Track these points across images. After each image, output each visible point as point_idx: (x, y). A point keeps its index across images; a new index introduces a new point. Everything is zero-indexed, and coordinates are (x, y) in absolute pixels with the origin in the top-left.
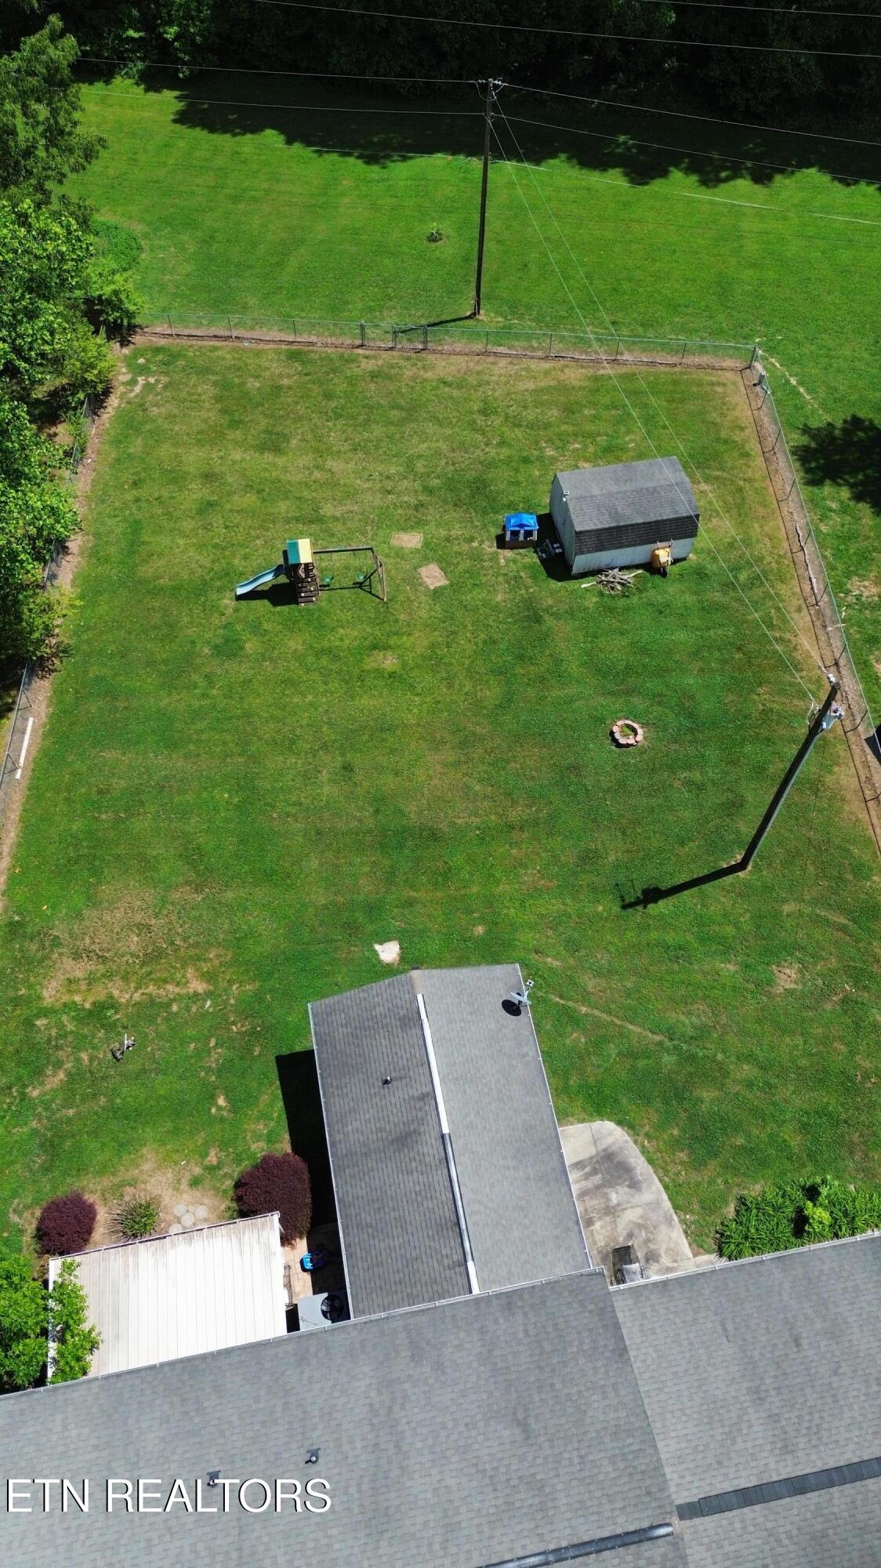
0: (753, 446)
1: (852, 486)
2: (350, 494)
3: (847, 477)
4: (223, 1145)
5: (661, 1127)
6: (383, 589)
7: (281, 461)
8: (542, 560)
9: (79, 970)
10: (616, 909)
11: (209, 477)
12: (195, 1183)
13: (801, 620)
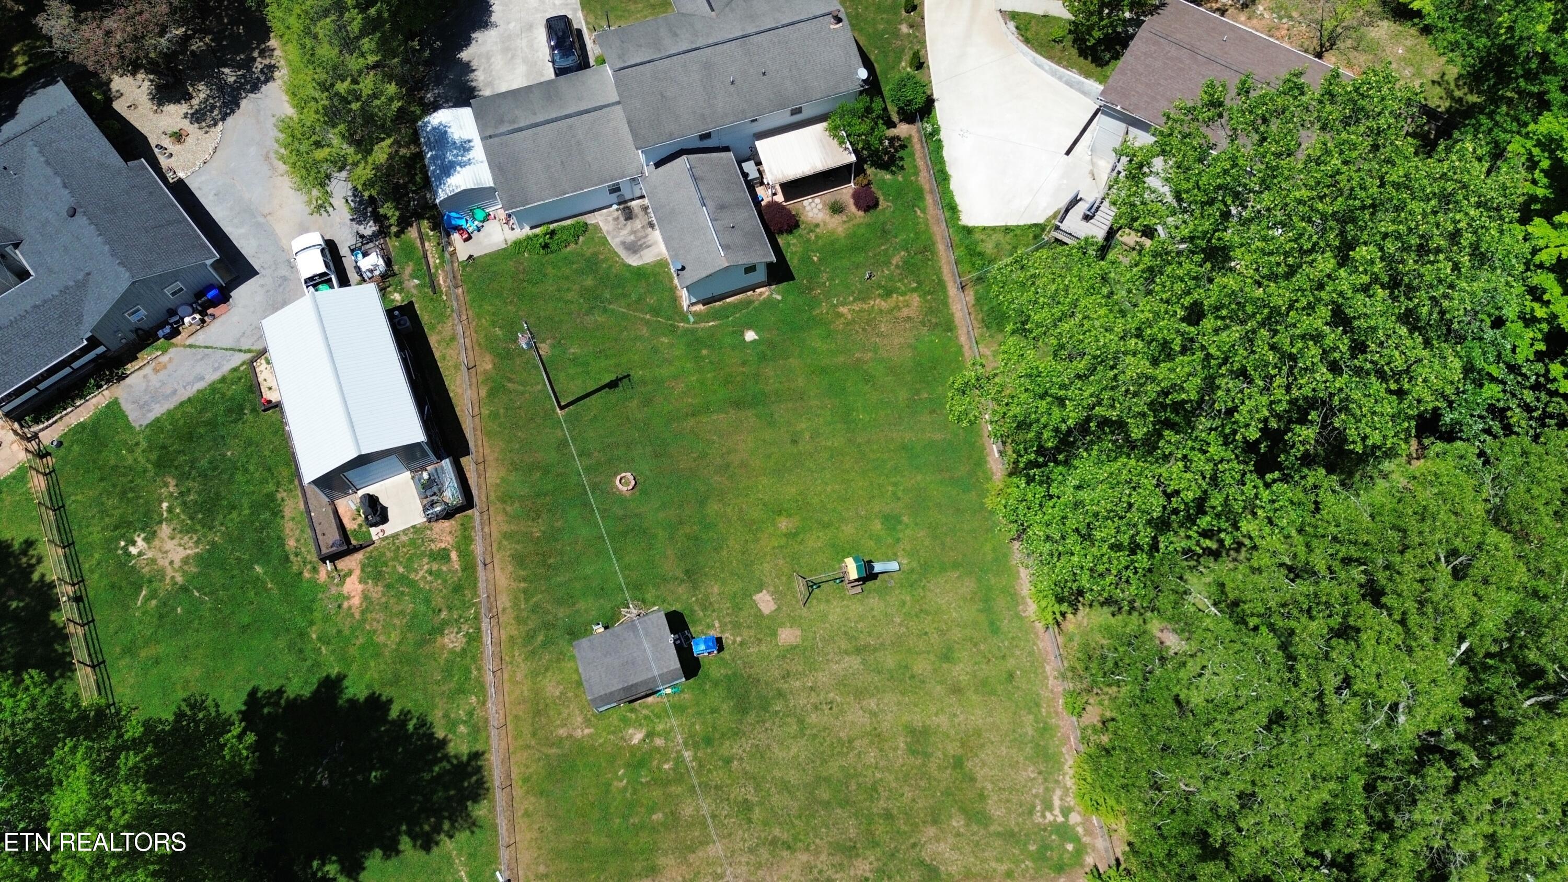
0: (518, 792)
1: (446, 757)
2: (842, 684)
3: (448, 767)
4: (808, 240)
6: (800, 586)
7: (906, 718)
8: (688, 629)
9: (905, 312)
10: (632, 373)
11: (957, 690)
12: (817, 225)
13: (504, 601)
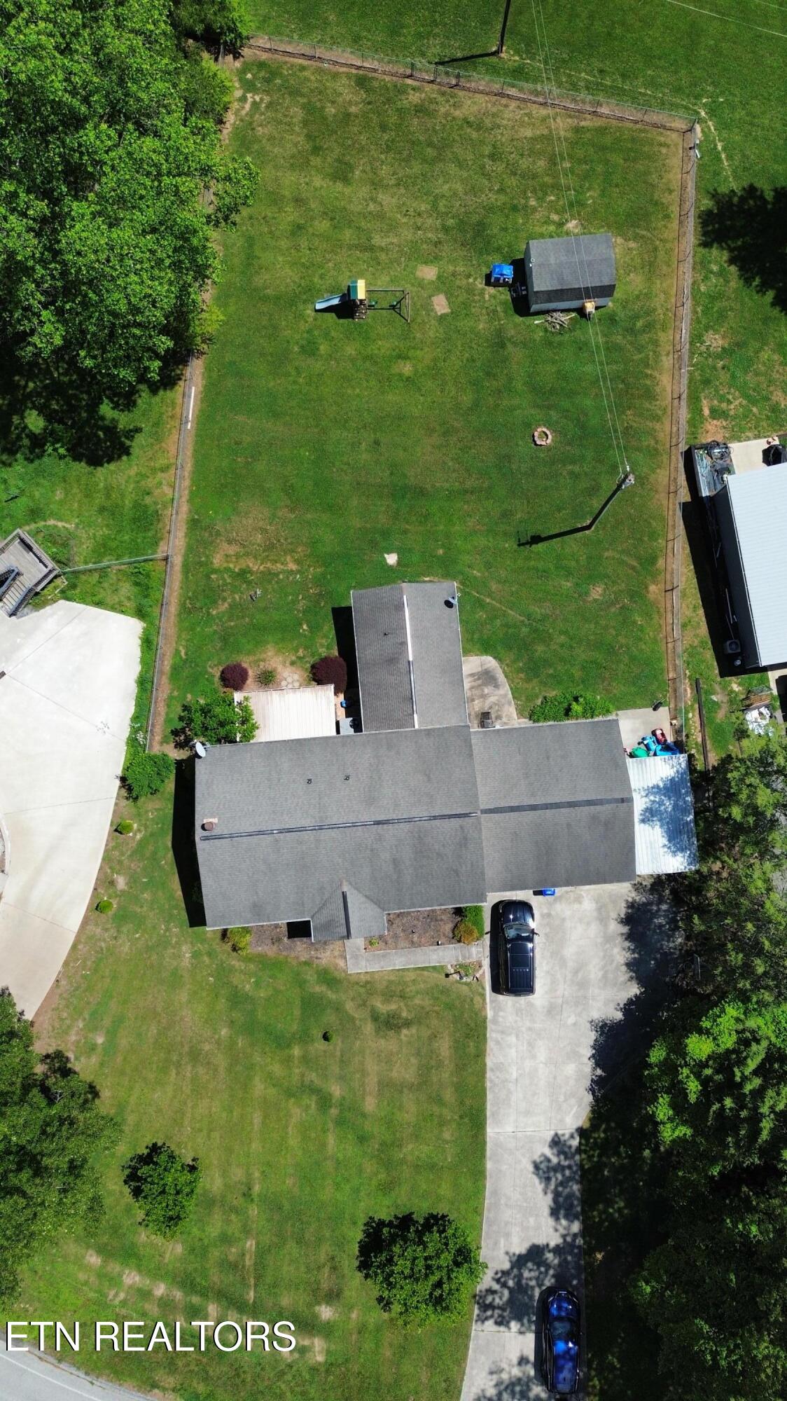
0: (675, 209)
1: (731, 250)
2: (393, 227)
3: (730, 242)
4: (306, 648)
5: (514, 662)
6: (408, 311)
7: (347, 191)
8: (513, 299)
9: (232, 550)
10: (515, 546)
11: (298, 201)
12: (293, 663)
13: (667, 362)
